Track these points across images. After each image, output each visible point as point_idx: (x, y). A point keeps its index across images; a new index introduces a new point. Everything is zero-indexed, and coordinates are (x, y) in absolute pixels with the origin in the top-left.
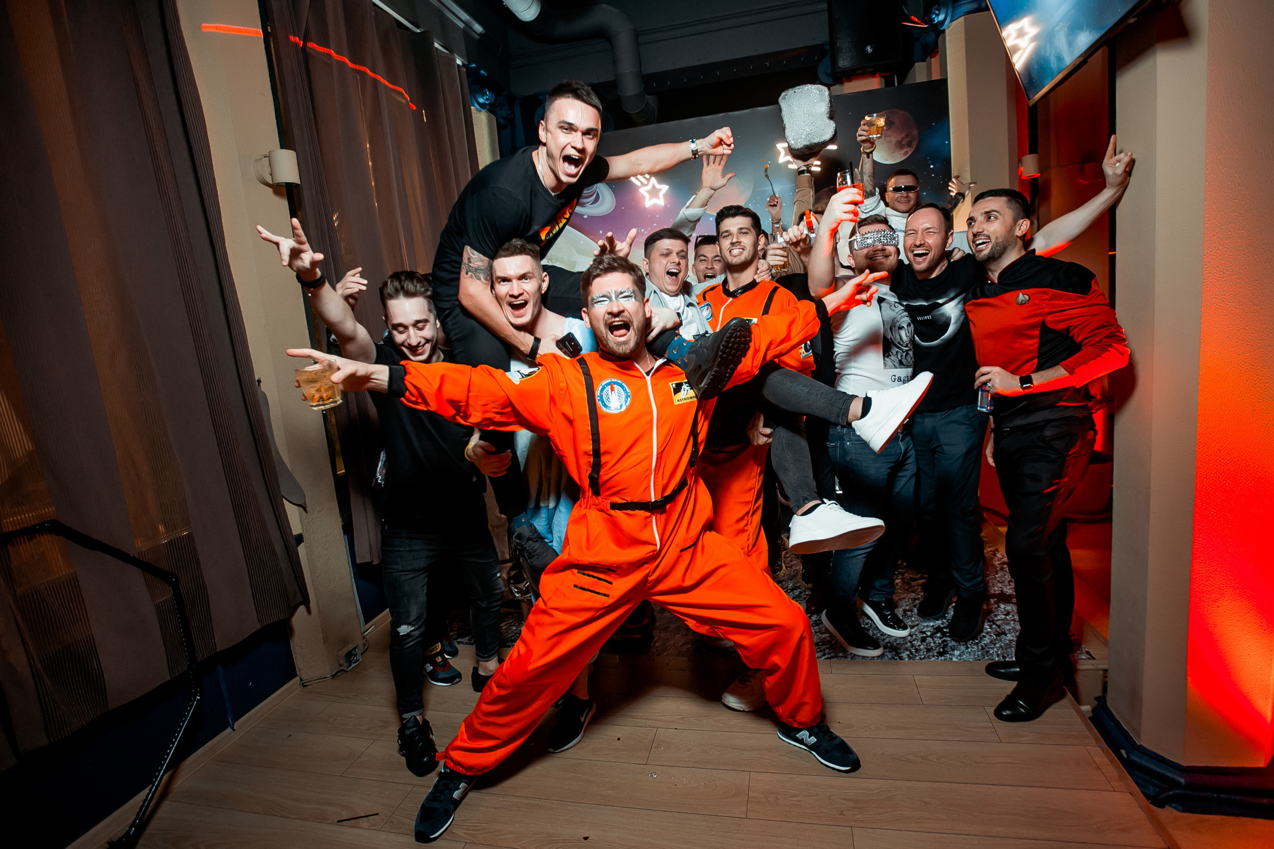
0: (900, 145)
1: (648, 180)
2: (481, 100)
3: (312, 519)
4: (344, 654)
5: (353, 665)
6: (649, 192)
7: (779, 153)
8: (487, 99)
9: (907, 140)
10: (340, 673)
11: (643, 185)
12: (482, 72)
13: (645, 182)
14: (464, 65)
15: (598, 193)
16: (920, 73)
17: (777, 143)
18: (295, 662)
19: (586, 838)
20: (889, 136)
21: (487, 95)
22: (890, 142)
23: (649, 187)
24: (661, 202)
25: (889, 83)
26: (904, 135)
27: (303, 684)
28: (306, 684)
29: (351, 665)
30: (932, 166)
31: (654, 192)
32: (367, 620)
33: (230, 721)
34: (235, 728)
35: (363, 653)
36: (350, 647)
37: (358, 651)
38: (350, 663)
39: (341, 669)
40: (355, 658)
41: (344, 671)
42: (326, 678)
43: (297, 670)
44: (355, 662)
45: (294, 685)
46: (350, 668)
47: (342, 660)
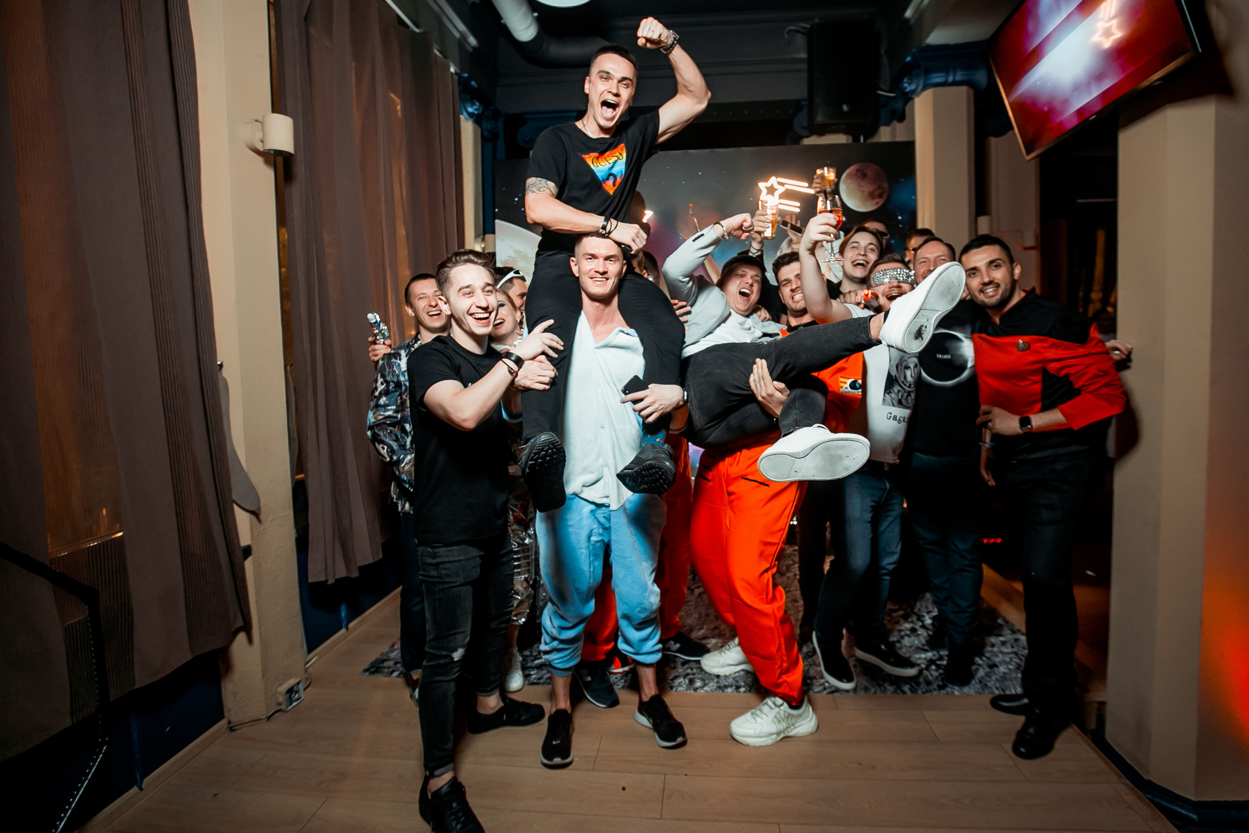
0: (872, 196)
2: (470, 110)
3: (263, 529)
4: (286, 690)
5: (295, 704)
7: (761, 191)
8: (476, 110)
9: (879, 191)
10: (277, 714)
12: (473, 83)
14: (456, 73)
17: (759, 182)
18: (224, 700)
21: (476, 105)
25: (855, 140)
26: (875, 187)
27: (231, 727)
28: (235, 728)
29: (291, 704)
30: (900, 218)
32: (310, 650)
33: (138, 777)
34: (143, 787)
35: (305, 689)
36: (292, 682)
37: (301, 687)
38: (291, 701)
39: (279, 708)
40: (297, 696)
41: (282, 711)
42: (261, 720)
43: (225, 710)
44: (296, 701)
45: (221, 728)
46: (289, 708)
47: (281, 699)
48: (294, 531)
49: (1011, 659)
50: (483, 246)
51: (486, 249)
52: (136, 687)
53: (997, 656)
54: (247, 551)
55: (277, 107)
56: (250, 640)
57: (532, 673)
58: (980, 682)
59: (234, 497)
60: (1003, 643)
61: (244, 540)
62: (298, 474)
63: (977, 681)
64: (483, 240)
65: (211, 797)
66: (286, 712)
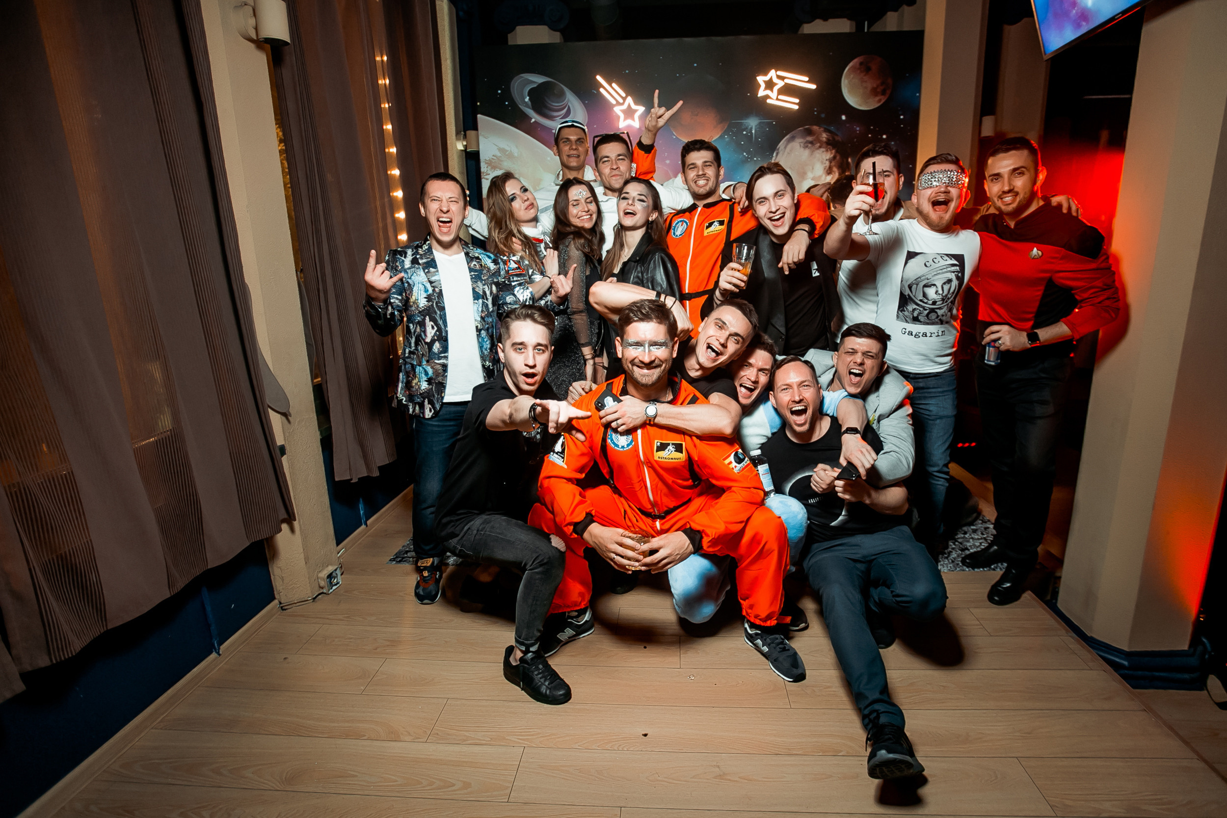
1: (624, 99)
3: (293, 431)
4: (326, 576)
5: (334, 588)
6: (624, 112)
7: (760, 86)
9: (882, 87)
10: (320, 596)
11: (618, 103)
13: (621, 100)
15: (569, 107)
16: (890, 23)
17: (758, 76)
18: (273, 584)
19: (645, 735)
20: (866, 82)
22: (866, 88)
23: (625, 107)
24: (635, 123)
25: (859, 27)
26: (878, 82)
27: (282, 607)
28: (286, 608)
29: (332, 588)
30: (902, 117)
31: (629, 113)
32: (338, 544)
33: (216, 645)
34: (221, 653)
35: (342, 574)
36: (331, 569)
37: (339, 572)
38: (331, 585)
39: (321, 591)
40: (336, 580)
41: (325, 593)
42: (307, 600)
43: (275, 593)
44: (336, 585)
45: (272, 609)
46: (331, 591)
47: (323, 583)
48: (318, 433)
49: (981, 543)
50: (465, 143)
51: (468, 148)
52: (209, 567)
53: (968, 541)
54: (282, 450)
56: (292, 530)
58: (953, 562)
59: (268, 401)
61: (279, 441)
62: (315, 378)
63: (950, 561)
64: (465, 137)
65: (282, 660)
66: (328, 594)
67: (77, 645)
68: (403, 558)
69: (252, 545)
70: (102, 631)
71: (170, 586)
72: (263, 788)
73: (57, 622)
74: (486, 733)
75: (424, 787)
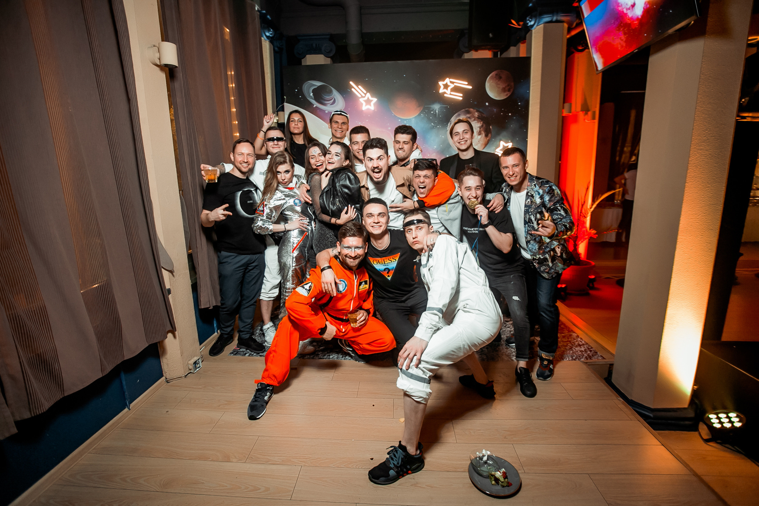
0: (504, 90)
1: (365, 94)
2: (268, 34)
3: (176, 280)
4: (193, 363)
5: (197, 369)
6: (365, 101)
7: (440, 87)
8: (271, 34)
9: (508, 88)
10: (189, 375)
11: (362, 97)
12: (268, 17)
13: (364, 95)
14: (258, 11)
15: (335, 98)
16: (512, 52)
17: (439, 81)
18: (162, 368)
19: (372, 459)
20: (499, 84)
21: (271, 31)
22: (499, 88)
23: (366, 98)
24: (372, 107)
25: (495, 55)
26: (506, 85)
27: (167, 381)
28: (169, 381)
30: (519, 104)
31: (368, 102)
32: (200, 344)
33: (128, 404)
34: (130, 408)
35: (202, 362)
36: (196, 359)
37: (200, 361)
38: (196, 368)
39: (190, 372)
40: (198, 365)
41: (192, 373)
42: (182, 377)
43: (163, 373)
44: (198, 368)
45: (162, 382)
46: (196, 371)
47: (191, 367)
48: (190, 281)
52: (125, 359)
54: (169, 291)
55: (165, 38)
56: (175, 337)
57: (319, 353)
59: (162, 265)
60: (564, 337)
61: (168, 286)
62: (189, 250)
65: (165, 412)
66: (194, 373)
67: (46, 405)
68: (238, 352)
69: (150, 346)
70: (61, 397)
71: (102, 370)
72: (149, 490)
73: (35, 392)
74: (280, 457)
75: (242, 490)
